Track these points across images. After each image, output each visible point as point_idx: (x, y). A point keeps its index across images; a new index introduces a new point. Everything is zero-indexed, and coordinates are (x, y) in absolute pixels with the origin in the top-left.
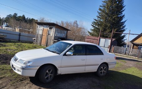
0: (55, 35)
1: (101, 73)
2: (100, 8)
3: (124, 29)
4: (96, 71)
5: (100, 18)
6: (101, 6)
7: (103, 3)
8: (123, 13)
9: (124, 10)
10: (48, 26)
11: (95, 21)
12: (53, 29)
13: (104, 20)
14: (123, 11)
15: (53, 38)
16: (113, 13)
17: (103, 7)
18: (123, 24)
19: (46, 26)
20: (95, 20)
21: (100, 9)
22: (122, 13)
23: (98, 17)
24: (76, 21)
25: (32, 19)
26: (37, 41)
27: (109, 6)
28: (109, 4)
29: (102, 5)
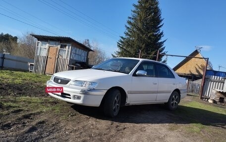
0: (71, 58)
1: (173, 104)
2: (130, 20)
3: (163, 52)
4: (167, 101)
5: (129, 35)
6: (130, 18)
7: (133, 13)
8: (161, 29)
9: (162, 25)
10: (57, 43)
11: (122, 40)
12: (67, 47)
13: (136, 38)
14: (160, 26)
15: (67, 62)
16: (148, 28)
17: (133, 19)
18: (162, 46)
19: (54, 42)
20: (122, 37)
21: (130, 23)
22: (159, 30)
23: (127, 34)
24: (88, 40)
25: (5, 35)
26: (36, 68)
27: (143, 18)
28: (143, 15)
29: (131, 16)
